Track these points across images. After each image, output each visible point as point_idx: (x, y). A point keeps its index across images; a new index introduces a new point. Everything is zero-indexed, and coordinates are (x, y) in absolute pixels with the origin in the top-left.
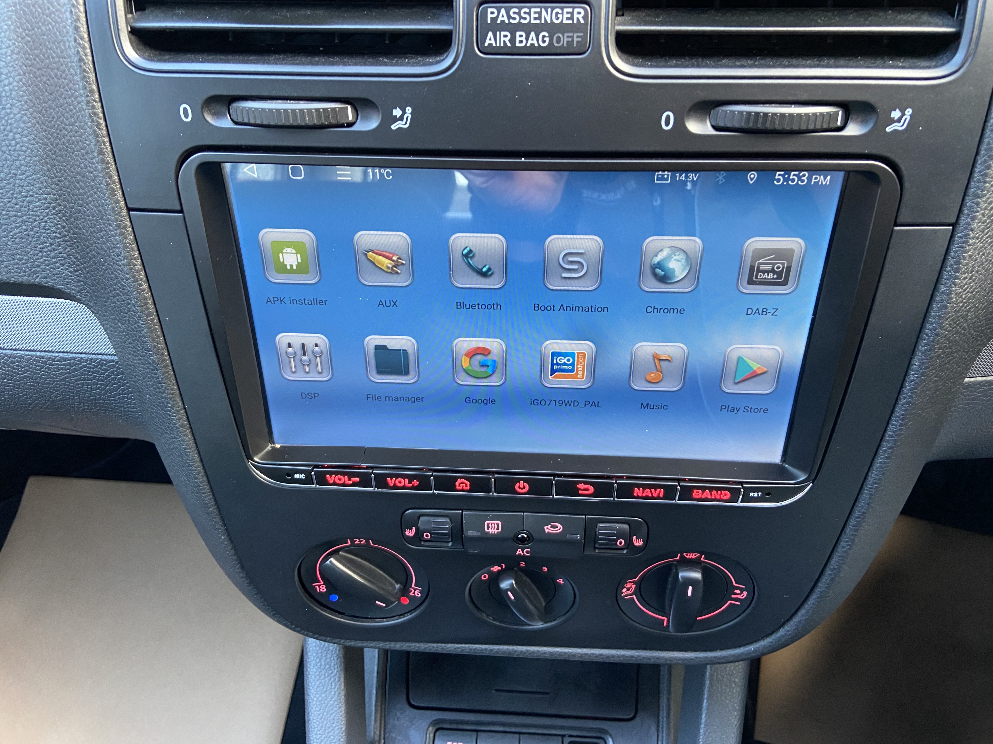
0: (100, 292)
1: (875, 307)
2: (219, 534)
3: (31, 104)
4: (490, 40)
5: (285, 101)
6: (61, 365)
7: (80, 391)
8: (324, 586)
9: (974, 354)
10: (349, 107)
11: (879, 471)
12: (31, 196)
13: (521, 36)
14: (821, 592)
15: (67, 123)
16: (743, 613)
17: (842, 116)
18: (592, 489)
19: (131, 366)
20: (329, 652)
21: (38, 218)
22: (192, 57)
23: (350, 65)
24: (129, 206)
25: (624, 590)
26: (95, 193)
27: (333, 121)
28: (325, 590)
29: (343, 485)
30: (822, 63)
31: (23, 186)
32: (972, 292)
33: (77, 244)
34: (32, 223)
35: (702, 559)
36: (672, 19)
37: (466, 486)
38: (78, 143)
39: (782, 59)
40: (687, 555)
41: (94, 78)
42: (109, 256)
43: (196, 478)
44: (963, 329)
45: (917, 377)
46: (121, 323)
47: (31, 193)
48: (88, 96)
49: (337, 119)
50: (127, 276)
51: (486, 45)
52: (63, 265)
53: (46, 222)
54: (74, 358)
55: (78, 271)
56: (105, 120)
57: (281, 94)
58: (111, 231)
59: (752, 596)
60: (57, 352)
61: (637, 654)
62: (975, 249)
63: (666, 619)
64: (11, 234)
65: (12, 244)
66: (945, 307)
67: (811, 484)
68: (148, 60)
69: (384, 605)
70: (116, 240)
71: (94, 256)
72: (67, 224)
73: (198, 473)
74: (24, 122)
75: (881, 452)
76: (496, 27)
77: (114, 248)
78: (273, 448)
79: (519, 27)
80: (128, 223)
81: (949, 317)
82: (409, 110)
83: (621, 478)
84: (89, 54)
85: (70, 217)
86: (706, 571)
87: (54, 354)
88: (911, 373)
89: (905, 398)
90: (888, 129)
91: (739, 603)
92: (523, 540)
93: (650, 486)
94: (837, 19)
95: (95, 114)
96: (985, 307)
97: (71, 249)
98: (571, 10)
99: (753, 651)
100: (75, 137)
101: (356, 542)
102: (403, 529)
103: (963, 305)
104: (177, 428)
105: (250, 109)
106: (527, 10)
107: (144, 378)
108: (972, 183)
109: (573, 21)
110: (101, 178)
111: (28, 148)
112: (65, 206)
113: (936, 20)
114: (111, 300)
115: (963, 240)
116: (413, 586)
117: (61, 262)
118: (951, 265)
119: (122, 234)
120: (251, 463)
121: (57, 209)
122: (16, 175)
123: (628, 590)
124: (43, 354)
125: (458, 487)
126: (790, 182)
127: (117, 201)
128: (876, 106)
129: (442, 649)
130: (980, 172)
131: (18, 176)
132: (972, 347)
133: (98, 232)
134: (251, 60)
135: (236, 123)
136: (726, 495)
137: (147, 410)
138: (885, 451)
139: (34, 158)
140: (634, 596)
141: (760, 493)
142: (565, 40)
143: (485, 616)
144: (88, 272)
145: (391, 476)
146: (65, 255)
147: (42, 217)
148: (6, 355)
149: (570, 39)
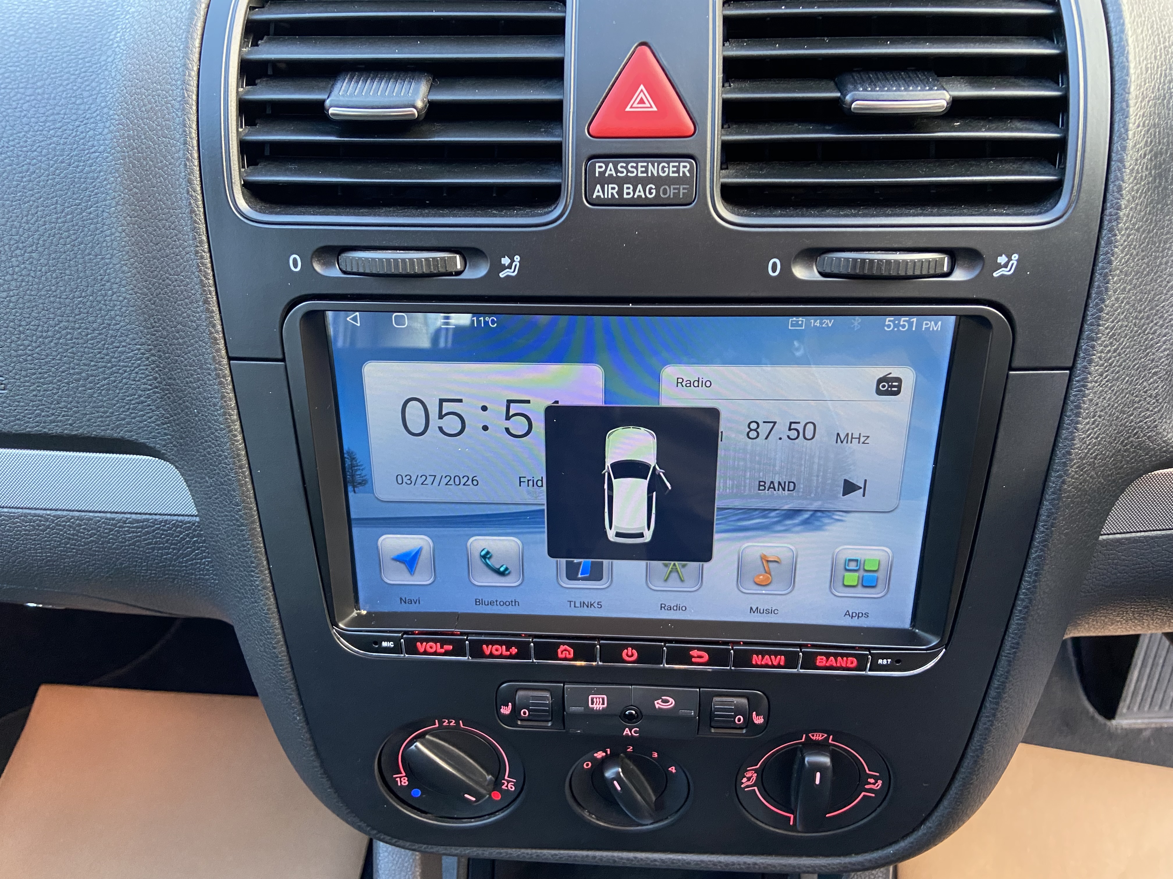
0: (188, 444)
1: (997, 454)
2: (294, 713)
3: (133, 255)
4: (598, 192)
5: (395, 251)
6: (133, 528)
7: (149, 557)
8: (406, 779)
9: (1107, 505)
10: (458, 256)
11: (1016, 634)
12: (123, 346)
13: (628, 188)
14: (963, 779)
15: (172, 272)
16: (879, 806)
17: (948, 262)
18: (706, 657)
19: (214, 523)
20: (404, 868)
21: (128, 369)
22: (303, 209)
23: (460, 217)
24: (230, 355)
25: (744, 780)
26: (197, 342)
27: (442, 270)
28: (407, 783)
29: (435, 653)
30: (925, 212)
31: (116, 336)
32: (1097, 438)
33: (169, 395)
34: (122, 374)
35: (830, 741)
36: (775, 172)
37: (569, 654)
38: (182, 292)
39: (886, 209)
40: (813, 736)
41: (204, 229)
42: (204, 406)
43: (275, 648)
44: (1091, 477)
45: (1047, 529)
46: (209, 477)
47: (123, 344)
48: (197, 246)
49: (446, 267)
50: (222, 426)
51: (594, 197)
52: (150, 418)
53: (137, 373)
54: (147, 520)
55: (166, 423)
56: (213, 270)
57: (391, 244)
58: (209, 380)
59: (887, 785)
60: (129, 513)
61: (761, 861)
62: (1095, 393)
63: (792, 816)
64: (98, 386)
65: (98, 396)
66: (1069, 453)
67: (944, 650)
68: (260, 212)
69: (474, 799)
70: (214, 389)
71: (187, 407)
72: (159, 374)
73: (278, 642)
74: (123, 272)
75: (1016, 612)
76: (604, 180)
77: (211, 397)
78: (359, 615)
79: (627, 180)
80: (227, 372)
81: (1074, 464)
82: (517, 258)
83: (738, 643)
84: (201, 206)
85: (164, 368)
86: (835, 756)
87: (126, 516)
88: (1041, 524)
89: (1036, 552)
90: (995, 275)
91: (873, 795)
92: (630, 718)
93: (770, 653)
94: (939, 169)
95: (202, 263)
96: (1113, 454)
97: (161, 401)
98: (677, 164)
99: (892, 854)
100: (179, 286)
101: (444, 724)
102: (498, 707)
103: (1089, 451)
104: (259, 590)
105: (360, 258)
106: (635, 165)
107: (228, 536)
108: (1086, 326)
109: (679, 174)
110: (205, 328)
111: (125, 298)
112: (160, 357)
113: (1038, 168)
114: (201, 452)
115: (1082, 383)
116: (506, 778)
117: (148, 415)
118: (1072, 410)
119: (221, 383)
120: (336, 630)
121: (150, 360)
122: (110, 325)
123: (749, 779)
124: (113, 516)
125: (560, 655)
126: (901, 328)
127: (218, 350)
128: (982, 252)
129: (537, 856)
130: (1092, 315)
131: (112, 326)
132: (1104, 498)
133: (195, 382)
134: (362, 213)
135: (345, 272)
136: (852, 663)
137: (226, 573)
138: (1020, 611)
139: (131, 309)
140: (756, 788)
141: (889, 660)
142: (671, 192)
143: (588, 814)
144: (178, 424)
145: (488, 643)
146: (153, 408)
147: (132, 368)
148: (73, 517)
149: (677, 191)
